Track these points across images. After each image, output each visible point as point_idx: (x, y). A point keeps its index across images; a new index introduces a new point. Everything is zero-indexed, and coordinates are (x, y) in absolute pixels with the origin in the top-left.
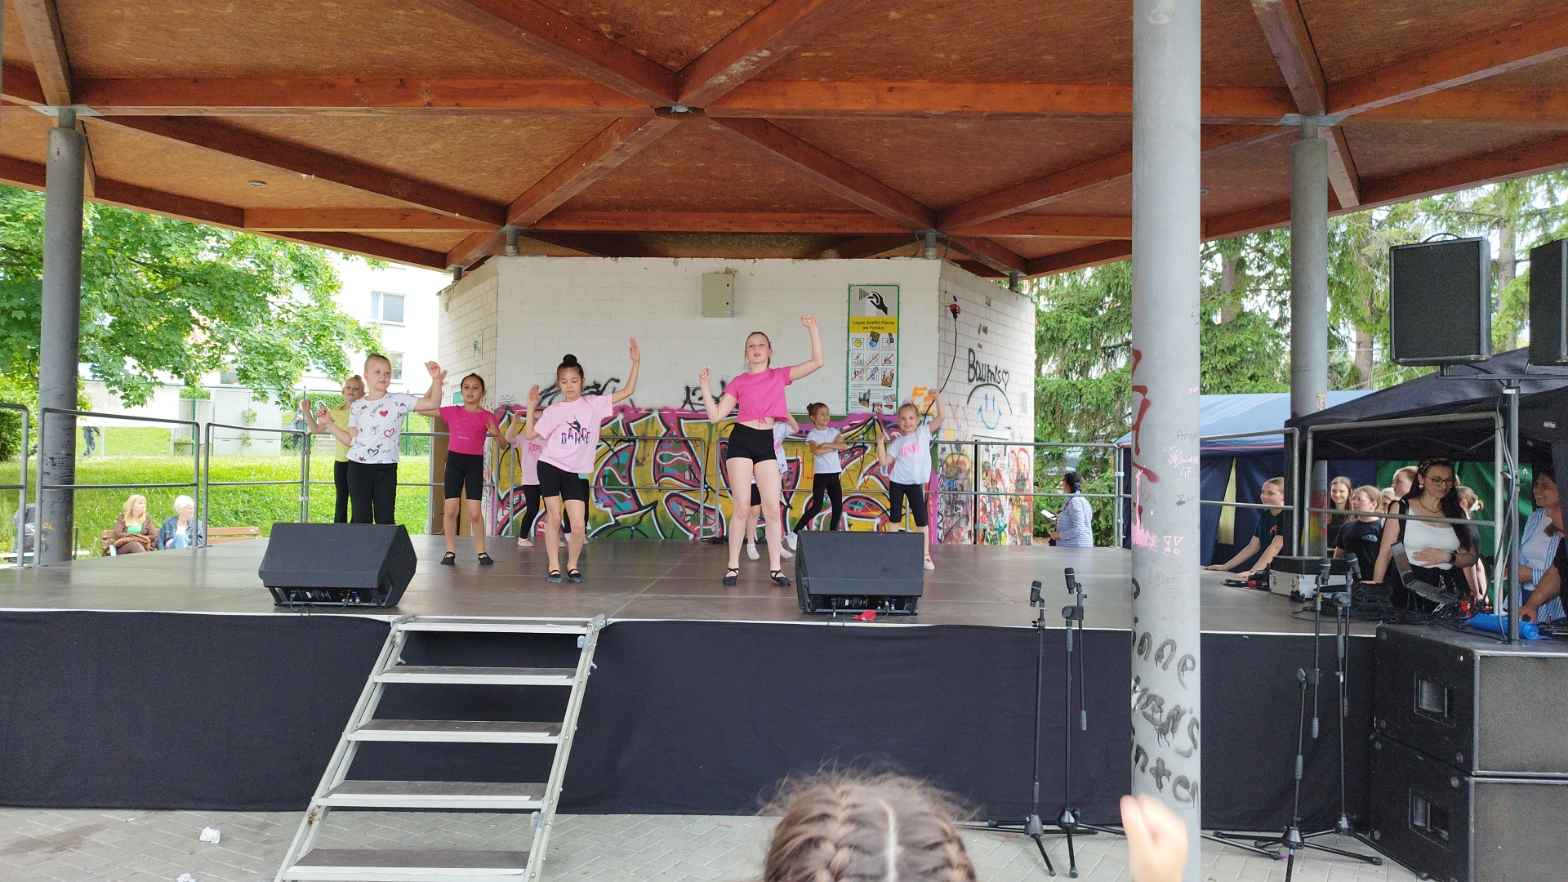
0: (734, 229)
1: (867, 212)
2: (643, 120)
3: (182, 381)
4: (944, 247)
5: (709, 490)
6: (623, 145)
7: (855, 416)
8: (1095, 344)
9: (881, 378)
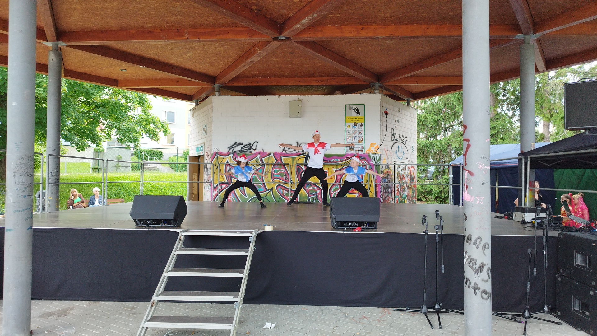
0: (301, 84)
1: (352, 76)
2: (268, 43)
3: (95, 145)
4: (381, 89)
5: (293, 183)
6: (260, 53)
7: (348, 155)
8: (440, 126)
9: (358, 140)
